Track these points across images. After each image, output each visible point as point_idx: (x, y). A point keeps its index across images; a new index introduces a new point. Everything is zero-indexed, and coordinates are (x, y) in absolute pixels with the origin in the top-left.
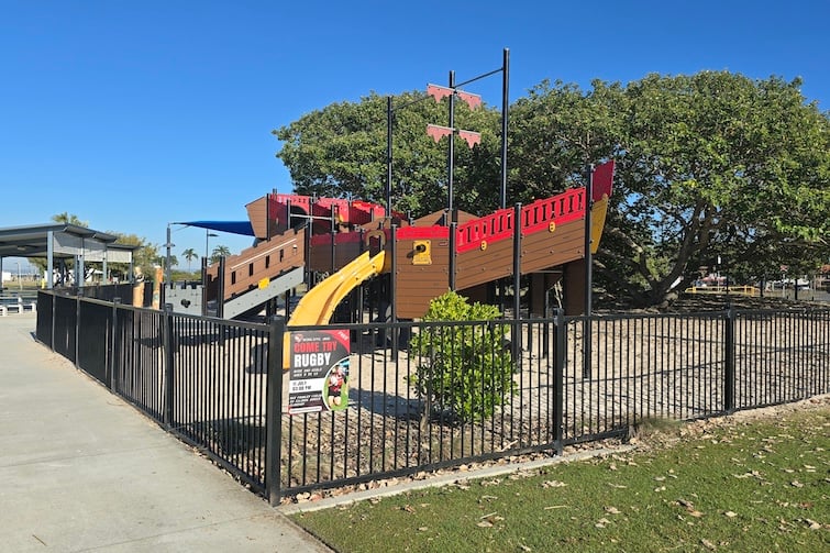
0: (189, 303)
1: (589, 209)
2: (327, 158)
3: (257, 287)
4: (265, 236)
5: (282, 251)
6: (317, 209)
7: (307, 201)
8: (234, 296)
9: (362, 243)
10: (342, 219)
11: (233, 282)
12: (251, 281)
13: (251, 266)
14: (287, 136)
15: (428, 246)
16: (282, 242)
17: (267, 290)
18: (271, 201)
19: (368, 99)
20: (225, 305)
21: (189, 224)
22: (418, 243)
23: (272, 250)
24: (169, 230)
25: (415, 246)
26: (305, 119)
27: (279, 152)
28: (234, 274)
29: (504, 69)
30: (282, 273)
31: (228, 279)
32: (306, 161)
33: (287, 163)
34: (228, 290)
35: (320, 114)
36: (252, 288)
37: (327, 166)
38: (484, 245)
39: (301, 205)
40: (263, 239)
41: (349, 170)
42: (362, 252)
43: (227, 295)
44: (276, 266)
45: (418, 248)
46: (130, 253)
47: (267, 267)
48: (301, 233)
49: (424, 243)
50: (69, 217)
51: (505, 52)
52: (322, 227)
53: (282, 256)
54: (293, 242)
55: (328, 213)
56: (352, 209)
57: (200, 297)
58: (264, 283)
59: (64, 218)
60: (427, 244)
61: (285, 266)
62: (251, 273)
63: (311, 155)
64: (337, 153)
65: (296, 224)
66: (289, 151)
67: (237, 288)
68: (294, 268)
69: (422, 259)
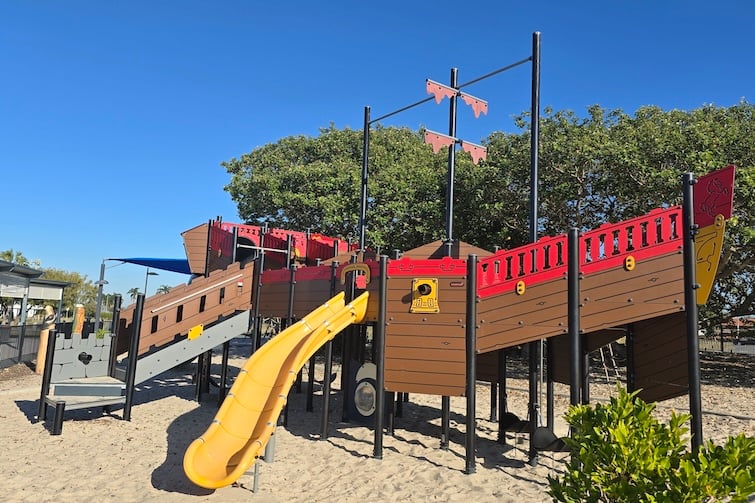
0: (90, 357)
1: (688, 236)
2: (281, 189)
3: (186, 336)
4: (203, 271)
5: (223, 290)
6: (269, 240)
7: (257, 233)
8: (153, 349)
9: (334, 281)
10: (298, 254)
11: (154, 329)
12: (179, 329)
13: (180, 308)
14: (236, 169)
15: (434, 287)
16: (223, 278)
17: (200, 341)
18: (214, 229)
19: (327, 131)
20: (138, 362)
21: (126, 261)
22: (419, 282)
23: (210, 288)
24: (103, 267)
25: (416, 287)
26: (257, 153)
27: (227, 185)
28: (155, 320)
29: (534, 58)
30: (221, 319)
31: (146, 326)
32: (257, 191)
33: (235, 196)
34: (146, 340)
35: (274, 147)
36: (179, 338)
37: (280, 198)
38: (522, 287)
39: (249, 236)
40: (199, 275)
41: (306, 201)
42: (333, 293)
43: (143, 347)
44: (213, 308)
45: (422, 288)
46: (61, 290)
47: (202, 309)
48: (249, 267)
49: (429, 282)
50: (14, 254)
51: (535, 36)
52: (276, 261)
53: (222, 297)
54: (238, 279)
55: (283, 245)
56: (311, 243)
57: (107, 349)
58: (195, 332)
59: (9, 255)
60: (433, 283)
61: (225, 310)
62: (179, 318)
63: (263, 186)
64: (293, 183)
65: (243, 256)
66: (238, 183)
67: (158, 339)
68: (237, 312)
69: (426, 304)
